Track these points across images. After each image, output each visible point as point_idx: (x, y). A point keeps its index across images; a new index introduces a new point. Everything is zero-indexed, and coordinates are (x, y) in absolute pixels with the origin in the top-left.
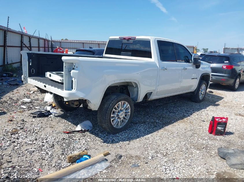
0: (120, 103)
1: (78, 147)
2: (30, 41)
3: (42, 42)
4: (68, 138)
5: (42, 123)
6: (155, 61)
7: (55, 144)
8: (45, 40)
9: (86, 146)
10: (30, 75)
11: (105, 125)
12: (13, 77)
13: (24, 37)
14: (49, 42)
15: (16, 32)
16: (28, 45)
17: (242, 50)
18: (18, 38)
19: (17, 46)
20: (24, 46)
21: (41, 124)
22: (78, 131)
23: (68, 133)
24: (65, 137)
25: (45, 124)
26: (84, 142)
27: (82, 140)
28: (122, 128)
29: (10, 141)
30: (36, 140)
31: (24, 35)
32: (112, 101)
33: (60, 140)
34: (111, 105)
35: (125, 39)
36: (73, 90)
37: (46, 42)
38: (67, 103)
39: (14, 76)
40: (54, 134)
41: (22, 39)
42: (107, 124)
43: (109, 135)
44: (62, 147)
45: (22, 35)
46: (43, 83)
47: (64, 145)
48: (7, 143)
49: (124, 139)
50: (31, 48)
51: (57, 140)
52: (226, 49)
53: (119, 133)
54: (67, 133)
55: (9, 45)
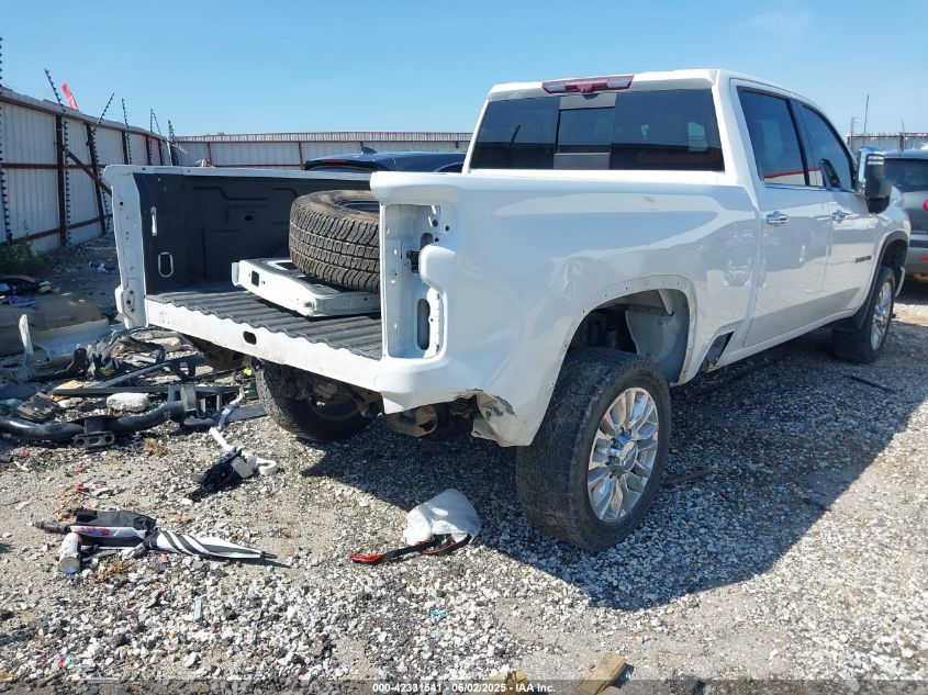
0: (622, 397)
1: (457, 641)
2: (90, 144)
3: (136, 144)
4: (384, 592)
5: (228, 513)
6: (739, 182)
7: (333, 636)
8: (148, 137)
9: (493, 631)
10: (157, 285)
11: (560, 514)
12: (41, 294)
13: (67, 126)
14: (163, 147)
15: (35, 104)
16: (85, 160)
17: (917, 139)
18: (44, 129)
19: (44, 162)
20: (71, 161)
21: (227, 519)
22: (421, 548)
23: (375, 562)
24: (368, 589)
25: (246, 520)
26: (472, 608)
27: (455, 594)
28: (628, 519)
29: (100, 635)
30: (233, 617)
31: (68, 117)
32: (593, 391)
33: (349, 607)
34: (588, 413)
35: (571, 89)
36: (428, 353)
37: (154, 146)
38: (318, 403)
39: (43, 289)
40: (307, 574)
41: (59, 134)
42: (573, 509)
43: (575, 558)
44: (374, 648)
45: (60, 117)
46: (238, 319)
47: (381, 638)
48: (86, 654)
49: (658, 576)
50: (95, 171)
51: (336, 606)
52: (856, 141)
53: (620, 546)
54: (369, 563)
55: (11, 161)
